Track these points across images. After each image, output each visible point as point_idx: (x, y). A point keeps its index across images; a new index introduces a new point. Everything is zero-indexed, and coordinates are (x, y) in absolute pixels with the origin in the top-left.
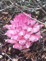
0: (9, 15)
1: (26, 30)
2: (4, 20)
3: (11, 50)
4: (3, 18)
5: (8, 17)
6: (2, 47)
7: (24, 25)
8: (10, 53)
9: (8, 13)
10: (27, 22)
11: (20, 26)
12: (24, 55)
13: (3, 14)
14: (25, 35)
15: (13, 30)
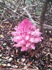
0: (10, 23)
1: (30, 35)
2: (7, 28)
3: (18, 52)
4: (6, 27)
5: (9, 25)
6: (10, 50)
7: (29, 30)
8: (18, 55)
9: (9, 22)
10: (31, 28)
11: (25, 31)
12: (29, 54)
13: (5, 24)
14: (30, 39)
15: (19, 36)
